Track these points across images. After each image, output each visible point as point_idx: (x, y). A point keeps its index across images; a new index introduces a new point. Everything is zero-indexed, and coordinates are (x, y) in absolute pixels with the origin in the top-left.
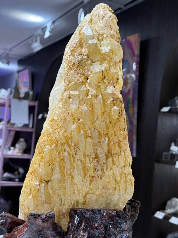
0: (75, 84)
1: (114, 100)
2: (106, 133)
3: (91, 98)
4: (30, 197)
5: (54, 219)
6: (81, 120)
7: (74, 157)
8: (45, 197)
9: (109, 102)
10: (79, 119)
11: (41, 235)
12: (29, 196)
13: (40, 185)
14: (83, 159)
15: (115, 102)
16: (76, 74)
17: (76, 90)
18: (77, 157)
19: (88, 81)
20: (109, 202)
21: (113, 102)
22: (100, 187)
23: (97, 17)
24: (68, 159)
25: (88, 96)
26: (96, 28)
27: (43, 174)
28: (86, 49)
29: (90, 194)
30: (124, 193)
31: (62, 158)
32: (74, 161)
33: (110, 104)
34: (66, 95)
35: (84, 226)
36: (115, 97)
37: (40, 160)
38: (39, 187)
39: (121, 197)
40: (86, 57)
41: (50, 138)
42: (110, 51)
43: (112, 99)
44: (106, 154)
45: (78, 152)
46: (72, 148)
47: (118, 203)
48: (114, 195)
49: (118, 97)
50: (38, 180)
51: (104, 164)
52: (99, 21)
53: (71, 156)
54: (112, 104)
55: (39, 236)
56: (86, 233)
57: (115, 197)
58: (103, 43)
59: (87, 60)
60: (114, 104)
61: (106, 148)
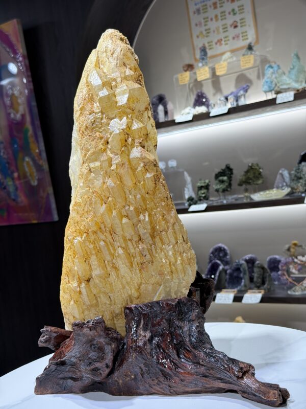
0: (94, 153)
1: (145, 166)
2: (145, 208)
3: (117, 168)
4: (72, 302)
5: (103, 324)
6: (110, 199)
7: (112, 245)
8: (89, 300)
9: (139, 169)
10: (108, 197)
11: (94, 345)
12: (70, 301)
13: (79, 286)
14: (123, 245)
15: (147, 167)
16: (92, 141)
17: (96, 160)
18: (117, 244)
19: (109, 146)
20: (168, 290)
21: (144, 167)
22: (153, 274)
23: (104, 54)
24: (106, 248)
25: (112, 165)
26: (105, 71)
27: (80, 273)
28: (98, 104)
29: (143, 285)
30: (183, 276)
31: (98, 248)
32: (114, 249)
33: (142, 171)
34: (85, 170)
35: (144, 324)
36: (146, 160)
37: (73, 256)
38: (78, 289)
39: (182, 281)
40: (99, 115)
41: (78, 228)
42: (128, 100)
43: (142, 165)
44: (150, 235)
45: (117, 238)
46: (108, 235)
47: (179, 289)
48: (172, 281)
49: (150, 160)
50: (75, 281)
51: (151, 246)
52: (108, 58)
53: (109, 244)
54: (144, 171)
56: (148, 332)
57: (174, 283)
58: (118, 90)
59: (102, 119)
60: (147, 169)
61: (149, 227)
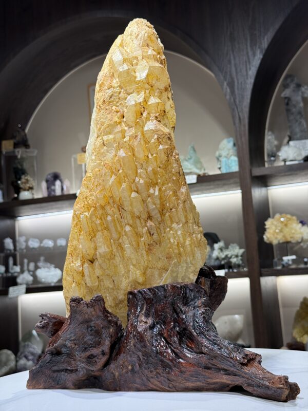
0: (109, 126)
2: (155, 182)
3: (130, 140)
4: (74, 285)
6: (121, 171)
7: (120, 223)
8: (91, 280)
9: (153, 141)
10: (119, 170)
11: (91, 327)
12: (72, 284)
13: (82, 265)
14: (131, 222)
15: (160, 140)
16: (108, 114)
17: (110, 133)
18: (124, 221)
19: (124, 119)
20: (175, 275)
21: (158, 140)
22: (160, 256)
23: (129, 37)
24: (112, 224)
25: (125, 137)
26: (128, 51)
27: (84, 250)
28: (117, 80)
29: (150, 270)
30: (191, 258)
31: (105, 226)
32: (121, 226)
33: (155, 143)
34: (99, 142)
35: (146, 309)
36: (160, 133)
37: (78, 234)
38: (81, 269)
39: (190, 265)
40: (118, 90)
41: (86, 203)
42: (147, 76)
43: (156, 137)
44: (159, 211)
45: (125, 214)
46: (116, 210)
47: (187, 274)
48: (180, 265)
49: (164, 132)
50: (79, 261)
51: (160, 224)
52: (132, 41)
53: (116, 221)
54: (157, 143)
55: (87, 328)
56: (150, 319)
57: (182, 267)
58: (138, 67)
59: (120, 93)
60: (160, 142)
61: (158, 202)
